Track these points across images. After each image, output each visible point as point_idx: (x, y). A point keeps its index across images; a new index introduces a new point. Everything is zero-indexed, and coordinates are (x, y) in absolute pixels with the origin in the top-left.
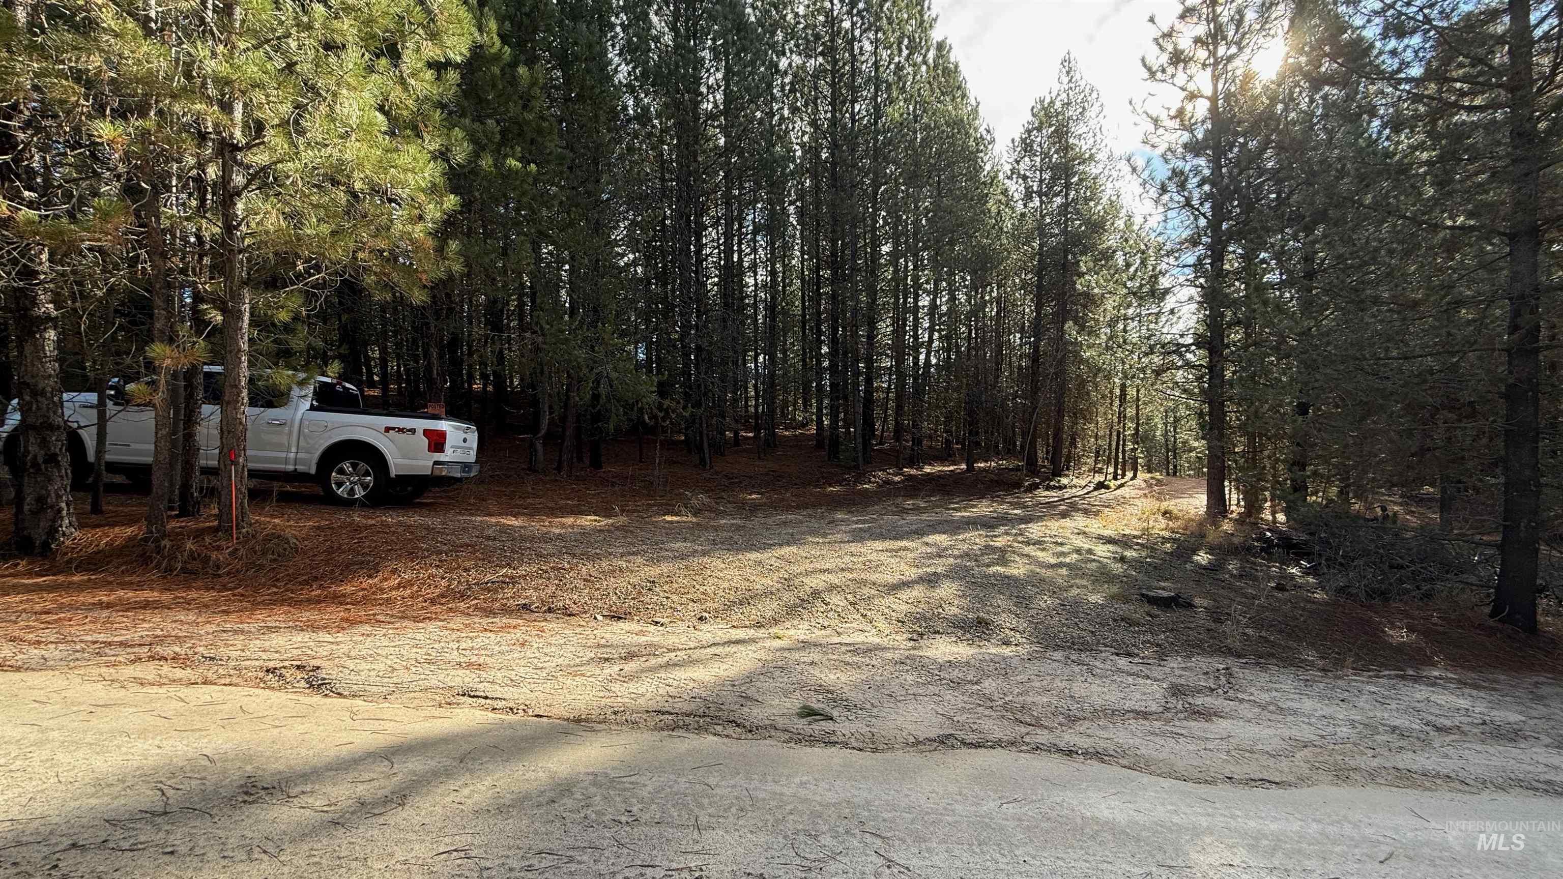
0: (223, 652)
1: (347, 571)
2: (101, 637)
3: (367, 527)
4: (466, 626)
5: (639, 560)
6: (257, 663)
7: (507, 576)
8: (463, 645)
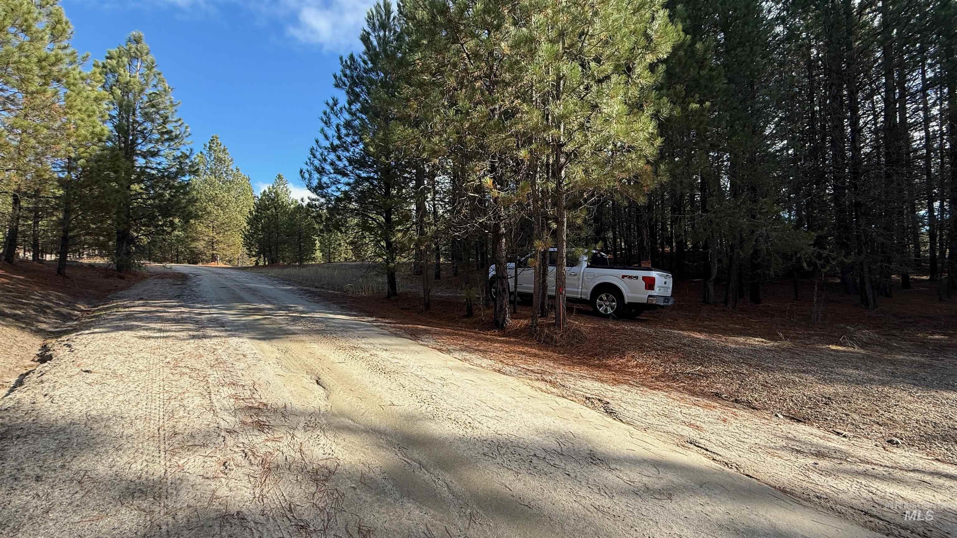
0: (567, 384)
1: (610, 353)
2: (525, 367)
3: (616, 330)
4: (682, 399)
5: (810, 377)
6: (582, 393)
7: (701, 371)
8: (684, 411)
